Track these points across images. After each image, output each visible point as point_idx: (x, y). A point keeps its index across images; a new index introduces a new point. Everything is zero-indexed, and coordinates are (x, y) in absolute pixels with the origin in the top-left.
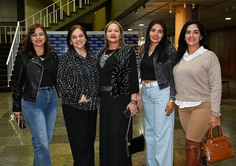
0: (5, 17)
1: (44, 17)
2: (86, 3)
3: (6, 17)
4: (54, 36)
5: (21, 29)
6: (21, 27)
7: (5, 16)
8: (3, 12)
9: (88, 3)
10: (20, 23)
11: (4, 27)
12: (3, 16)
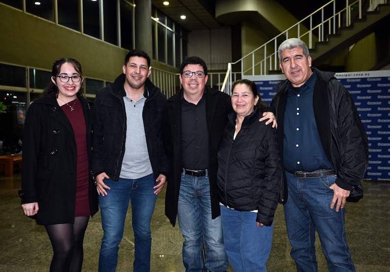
0: (214, 64)
1: (271, 57)
2: (330, 33)
3: (217, 64)
4: (270, 83)
5: (235, 75)
6: (235, 73)
7: (216, 62)
8: (212, 56)
9: (334, 33)
10: (232, 65)
11: (218, 74)
12: (212, 63)
